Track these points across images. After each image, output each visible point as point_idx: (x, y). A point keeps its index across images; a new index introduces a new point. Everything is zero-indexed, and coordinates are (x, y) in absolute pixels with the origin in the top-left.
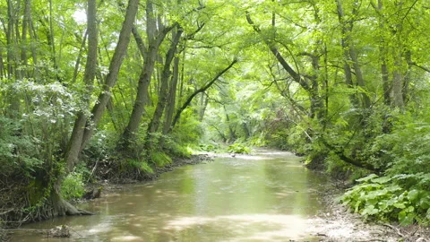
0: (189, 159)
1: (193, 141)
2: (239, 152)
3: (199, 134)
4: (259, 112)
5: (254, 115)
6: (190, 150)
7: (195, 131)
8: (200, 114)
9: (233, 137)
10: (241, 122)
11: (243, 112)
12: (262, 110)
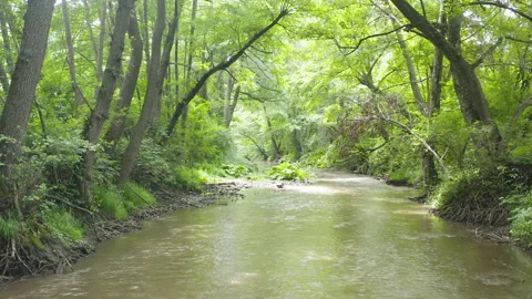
0: (199, 192)
1: (210, 159)
2: (289, 178)
3: (222, 148)
4: (321, 112)
5: (313, 117)
6: (205, 175)
7: (215, 142)
8: (226, 116)
9: (278, 153)
10: (292, 128)
11: (294, 112)
12: (327, 109)
